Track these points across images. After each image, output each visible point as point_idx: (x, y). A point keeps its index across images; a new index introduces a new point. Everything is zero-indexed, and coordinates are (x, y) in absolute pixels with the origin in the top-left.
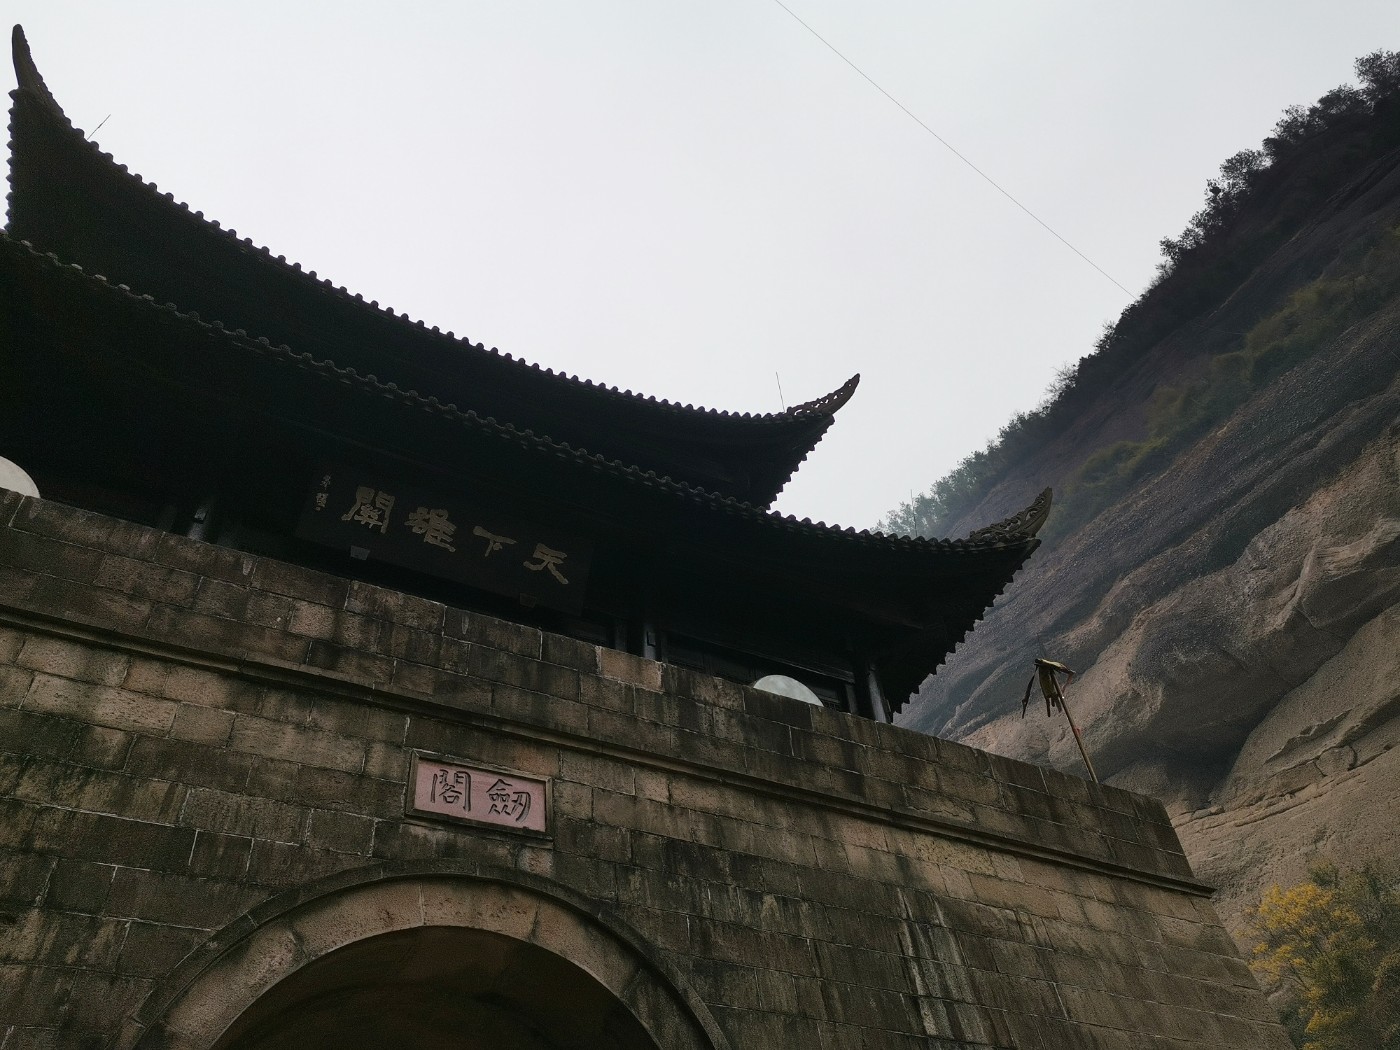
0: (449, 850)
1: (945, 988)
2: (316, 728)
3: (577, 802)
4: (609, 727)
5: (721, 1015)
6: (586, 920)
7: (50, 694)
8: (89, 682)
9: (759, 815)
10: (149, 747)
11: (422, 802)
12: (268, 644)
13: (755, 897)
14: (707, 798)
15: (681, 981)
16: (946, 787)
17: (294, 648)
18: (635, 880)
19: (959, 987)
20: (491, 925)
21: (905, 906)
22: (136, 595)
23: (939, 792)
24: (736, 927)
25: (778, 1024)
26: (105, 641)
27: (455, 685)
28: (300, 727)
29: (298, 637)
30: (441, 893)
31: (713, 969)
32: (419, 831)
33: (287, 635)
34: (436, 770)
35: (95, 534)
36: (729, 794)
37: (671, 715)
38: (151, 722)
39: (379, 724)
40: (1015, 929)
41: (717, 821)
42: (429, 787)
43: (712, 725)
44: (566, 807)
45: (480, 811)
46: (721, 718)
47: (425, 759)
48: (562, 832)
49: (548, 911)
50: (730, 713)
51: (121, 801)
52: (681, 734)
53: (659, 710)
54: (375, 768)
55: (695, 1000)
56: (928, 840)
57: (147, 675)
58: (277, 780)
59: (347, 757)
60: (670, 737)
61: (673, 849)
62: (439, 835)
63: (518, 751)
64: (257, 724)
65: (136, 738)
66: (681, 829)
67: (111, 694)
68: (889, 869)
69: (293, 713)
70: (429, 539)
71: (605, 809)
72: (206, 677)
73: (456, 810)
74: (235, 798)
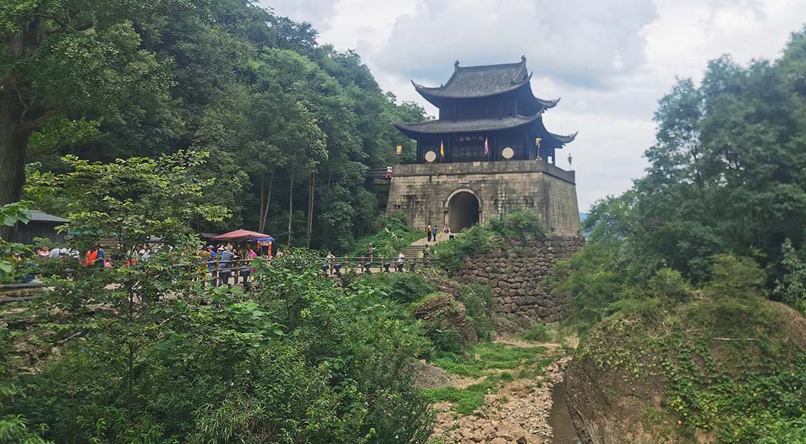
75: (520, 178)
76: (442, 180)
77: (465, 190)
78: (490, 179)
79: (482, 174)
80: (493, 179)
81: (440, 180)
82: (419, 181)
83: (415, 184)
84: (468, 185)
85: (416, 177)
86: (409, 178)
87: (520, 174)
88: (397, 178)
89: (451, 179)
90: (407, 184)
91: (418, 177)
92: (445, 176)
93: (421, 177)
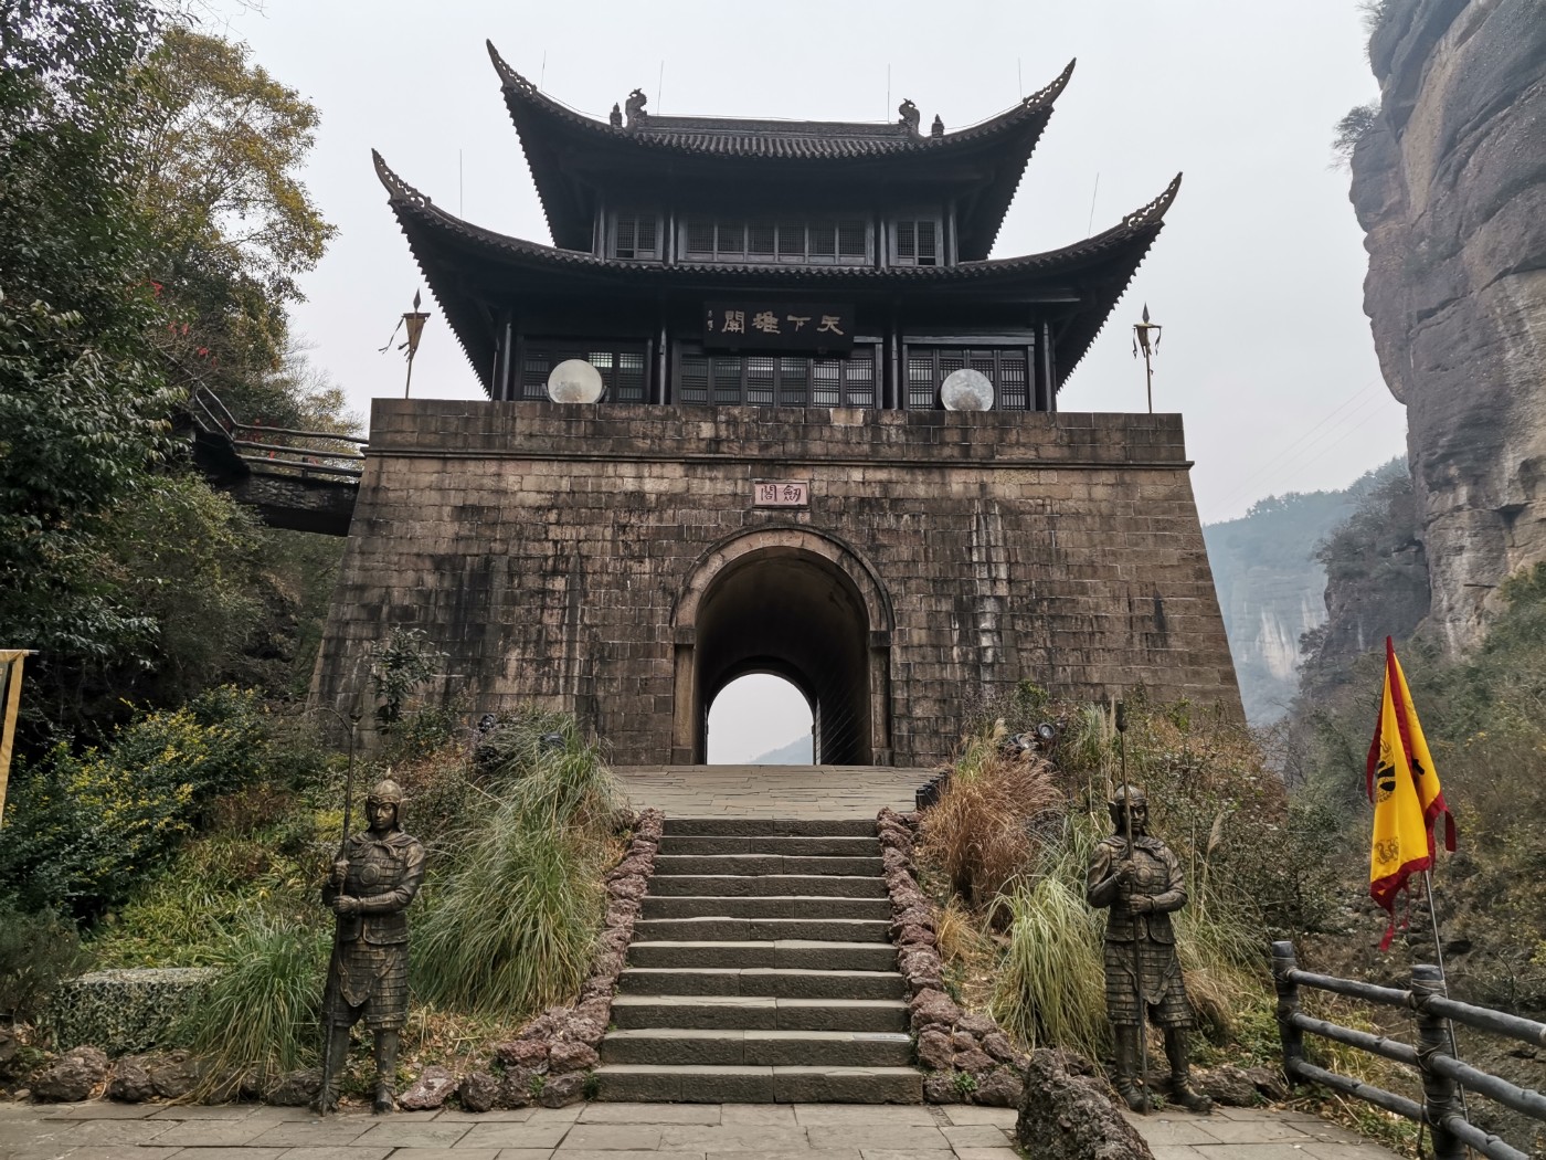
0: (770, 519)
1: (988, 541)
2: (716, 478)
3: (820, 488)
4: (836, 449)
5: (876, 566)
6: (823, 538)
7: (630, 485)
8: (640, 477)
9: (908, 478)
10: (664, 498)
11: (758, 502)
12: (693, 446)
13: (899, 517)
14: (882, 475)
15: (860, 555)
16: (1022, 440)
17: (703, 445)
18: (844, 518)
19: (996, 540)
20: (787, 544)
21: (978, 507)
22: (645, 437)
23: (1018, 443)
24: (889, 531)
25: (901, 565)
26: (640, 460)
27: (766, 446)
28: (711, 479)
29: (703, 439)
30: (768, 535)
31: (876, 548)
32: (758, 513)
33: (700, 440)
34: (762, 486)
35: (624, 414)
36: (893, 471)
37: (868, 436)
38: (662, 488)
39: (738, 471)
40: (1040, 508)
41: (884, 485)
42: (760, 495)
43: (889, 436)
44: (816, 492)
45: (781, 500)
46: (893, 431)
47: (757, 483)
48: (816, 503)
49: (808, 536)
50: (898, 427)
51: (661, 520)
52: (872, 445)
53: (861, 435)
54: (739, 491)
55: (865, 561)
56: (1002, 472)
57: (656, 470)
58: (706, 502)
59: (728, 488)
60: (866, 448)
61: (863, 502)
62: (766, 513)
63: (795, 471)
64: (696, 481)
65: (659, 495)
66: (866, 492)
67: (647, 480)
68: (974, 490)
69: (707, 474)
70: (766, 330)
71: (833, 490)
72: (675, 466)
73: (771, 502)
74: (695, 512)
75: (1079, 491)
76: (664, 486)
77: (793, 541)
78: (921, 490)
79: (880, 466)
80: (935, 491)
81: (650, 486)
82: (529, 483)
83: (504, 502)
84: (805, 518)
85: (510, 467)
86: (472, 467)
87: (1077, 477)
88: (400, 464)
89: (710, 485)
90: (456, 499)
91: (522, 468)
92: (675, 471)
93: (540, 468)
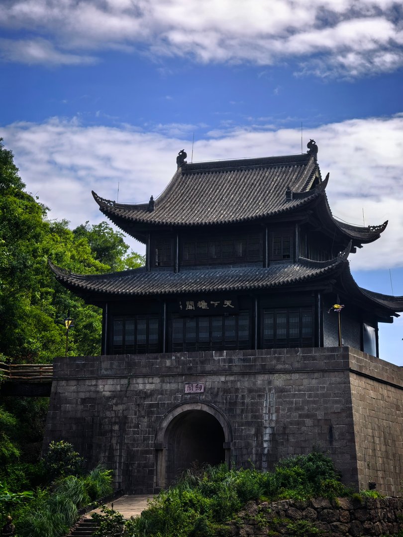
0: (190, 399)
1: (270, 405)
2: (171, 382)
3: (209, 385)
4: (215, 368)
6: (208, 405)
7: (141, 387)
8: (144, 384)
9: (241, 379)
10: (153, 392)
11: (186, 392)
12: (163, 370)
14: (232, 378)
16: (286, 361)
17: (167, 369)
19: (273, 404)
20: (196, 408)
21: (267, 390)
22: (146, 367)
26: (145, 376)
27: (190, 368)
32: (186, 396)
34: (188, 385)
35: (139, 358)
36: (236, 376)
39: (179, 379)
40: (291, 390)
41: (233, 382)
42: (187, 389)
43: (235, 361)
44: (207, 387)
45: (194, 391)
46: (237, 359)
48: (207, 391)
49: (203, 405)
50: (239, 357)
51: (151, 401)
52: (229, 366)
53: (225, 362)
54: (179, 387)
56: (277, 375)
57: (150, 380)
58: (168, 392)
59: (176, 386)
60: (226, 367)
61: (224, 390)
62: (189, 396)
63: (200, 378)
64: (164, 384)
65: (151, 390)
66: (226, 386)
67: (147, 385)
68: (266, 383)
69: (168, 381)
70: (203, 308)
71: (214, 385)
72: (157, 378)
73: (191, 391)
74: (163, 397)
75: (306, 382)
76: (152, 387)
77: (198, 407)
78: (246, 384)
79: (231, 374)
80: (251, 384)
82: (107, 388)
83: (98, 396)
84: (203, 397)
85: (100, 382)
86: (87, 382)
87: (305, 376)
88: (63, 383)
89: (170, 385)
90: (82, 396)
91: (104, 382)
92: (157, 380)
93: (110, 382)
